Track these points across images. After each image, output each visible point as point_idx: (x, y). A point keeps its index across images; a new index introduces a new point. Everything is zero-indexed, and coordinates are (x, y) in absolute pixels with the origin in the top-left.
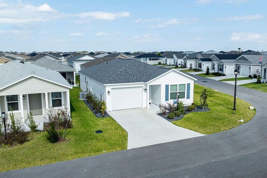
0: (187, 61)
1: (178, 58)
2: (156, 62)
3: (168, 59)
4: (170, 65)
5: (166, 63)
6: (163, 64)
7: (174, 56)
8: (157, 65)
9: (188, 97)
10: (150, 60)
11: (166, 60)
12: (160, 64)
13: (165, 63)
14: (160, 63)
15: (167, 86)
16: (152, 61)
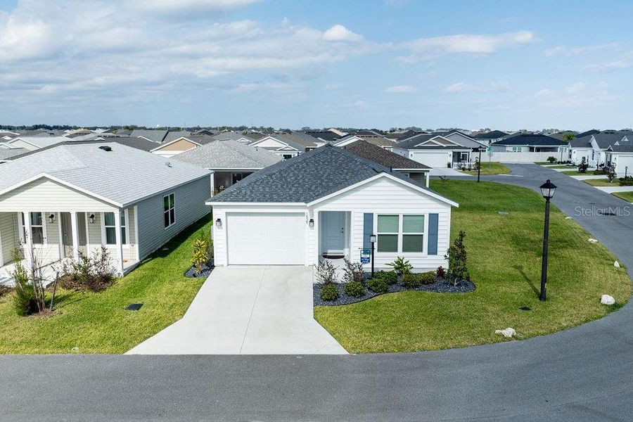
0: (613, 157)
1: (600, 147)
2: (543, 157)
3: (574, 150)
4: (574, 165)
5: (569, 160)
6: (559, 163)
7: (594, 142)
8: (544, 163)
9: (433, 250)
10: (531, 150)
11: (571, 151)
12: (551, 163)
13: (565, 158)
14: (552, 160)
15: (368, 218)
16: (535, 153)
